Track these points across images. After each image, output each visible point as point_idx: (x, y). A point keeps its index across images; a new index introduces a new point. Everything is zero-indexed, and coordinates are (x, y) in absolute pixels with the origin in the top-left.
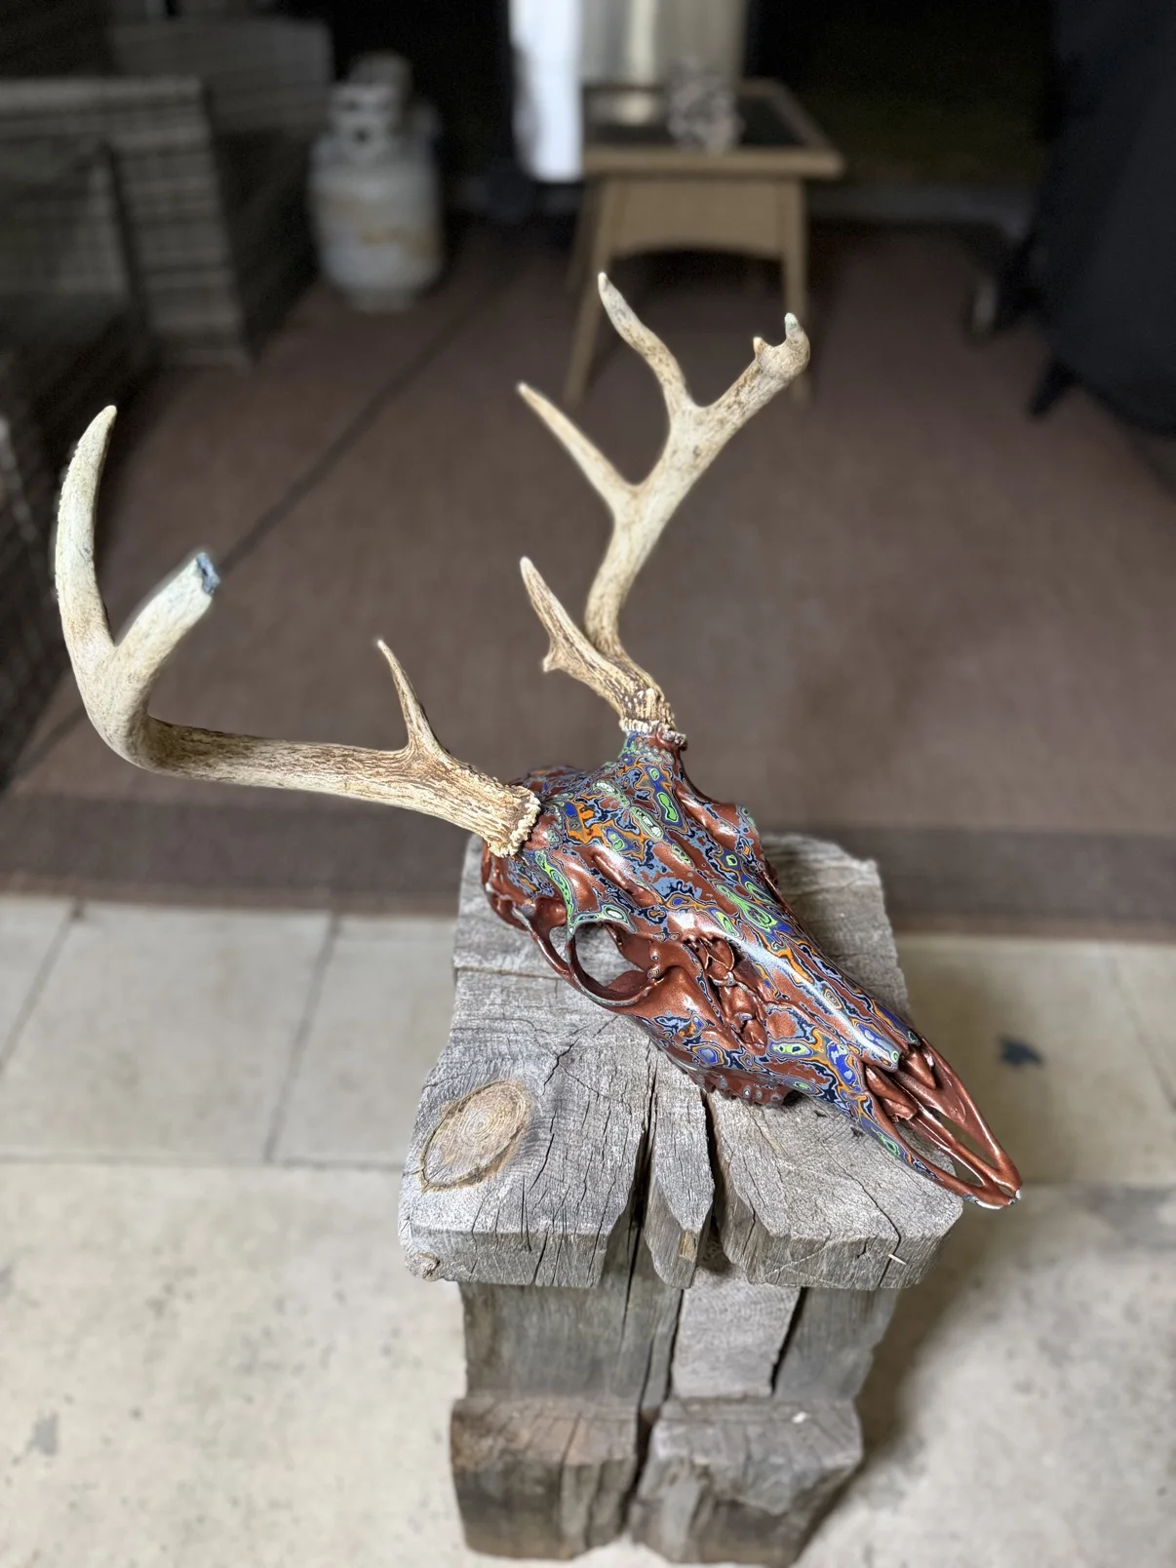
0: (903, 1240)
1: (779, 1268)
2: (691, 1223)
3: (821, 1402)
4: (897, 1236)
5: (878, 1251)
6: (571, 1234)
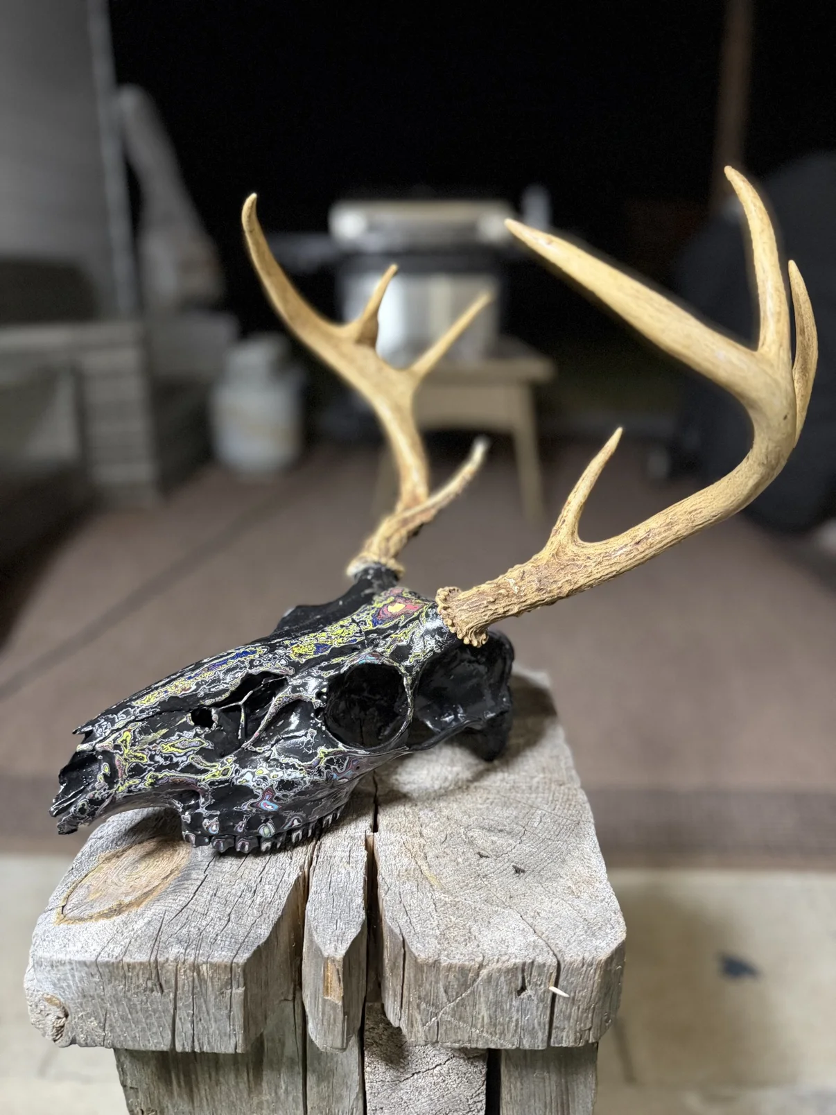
0: (562, 966)
1: (436, 1015)
2: (333, 949)
4: (555, 960)
5: (539, 983)
6: (204, 963)
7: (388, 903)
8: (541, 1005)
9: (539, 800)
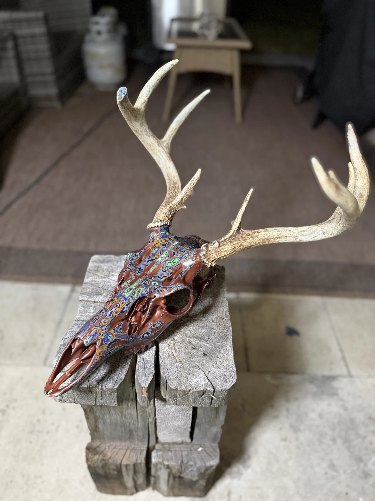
1: (176, 400)
2: (144, 384)
3: (207, 444)
4: (213, 389)
5: (208, 394)
6: (104, 388)
7: (162, 367)
8: (208, 399)
9: (215, 325)
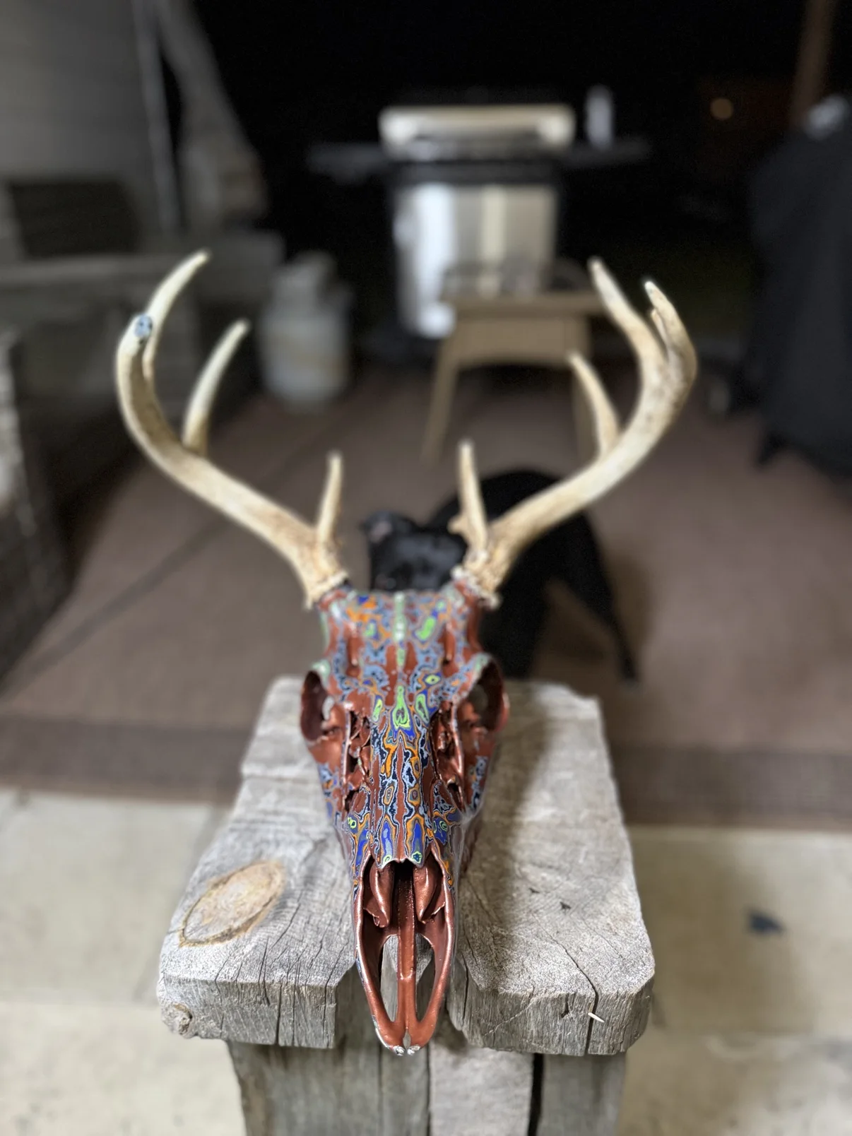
0: (600, 998)
1: (493, 1028)
4: (594, 993)
5: (580, 1009)
6: (303, 985)
8: (581, 1026)
9: (585, 836)
